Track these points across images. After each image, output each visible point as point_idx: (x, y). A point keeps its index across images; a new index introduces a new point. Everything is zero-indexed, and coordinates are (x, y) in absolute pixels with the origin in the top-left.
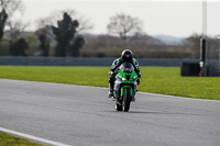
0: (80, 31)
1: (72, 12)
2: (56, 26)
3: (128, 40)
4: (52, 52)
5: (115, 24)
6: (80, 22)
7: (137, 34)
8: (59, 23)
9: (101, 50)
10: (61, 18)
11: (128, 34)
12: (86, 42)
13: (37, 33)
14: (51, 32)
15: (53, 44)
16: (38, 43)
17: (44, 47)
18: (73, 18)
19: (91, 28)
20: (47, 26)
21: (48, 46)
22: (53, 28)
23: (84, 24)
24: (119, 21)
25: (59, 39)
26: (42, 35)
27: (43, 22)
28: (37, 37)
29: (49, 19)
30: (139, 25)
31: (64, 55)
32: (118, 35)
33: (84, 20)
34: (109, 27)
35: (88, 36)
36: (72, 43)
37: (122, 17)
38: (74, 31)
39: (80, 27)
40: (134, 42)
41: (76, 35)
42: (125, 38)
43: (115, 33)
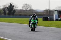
0: (14, 8)
1: (12, 3)
3: (28, 11)
4: (7, 14)
5: (24, 6)
6: (15, 6)
7: (30, 9)
8: (9, 6)
9: (20, 14)
10: (9, 5)
11: (28, 9)
12: (16, 11)
13: (3, 9)
14: (7, 9)
15: (7, 12)
16: (3, 12)
18: (13, 5)
19: (18, 7)
20: (6, 7)
21: (6, 13)
22: (7, 8)
24: (25, 6)
25: (9, 11)
26: (4, 9)
27: (4, 6)
28: (3, 10)
29: (6, 5)
30: (31, 7)
31: (10, 15)
32: (25, 10)
33: (16, 5)
34: (23, 7)
35: (17, 10)
36: (12, 12)
37: (26, 4)
39: (15, 7)
40: (29, 11)
41: (13, 9)
42: (27, 10)
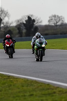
0: (36, 24)
1: (32, 15)
2: (25, 22)
3: (58, 27)
4: (24, 35)
5: (52, 19)
7: (62, 23)
8: (26, 21)
9: (46, 32)
10: (27, 19)
11: (58, 24)
12: (39, 29)
13: (16, 26)
14: (23, 26)
15: (24, 31)
16: (17, 31)
17: (20, 33)
18: (33, 18)
19: (41, 22)
20: (21, 23)
21: (22, 32)
23: (38, 21)
24: (53, 18)
26: (19, 27)
27: (19, 21)
28: (16, 29)
29: (21, 20)
30: (63, 19)
31: (30, 36)
32: (54, 25)
33: (37, 19)
34: (49, 21)
35: (40, 26)
36: (33, 30)
37: (55, 16)
38: (34, 24)
39: (36, 22)
40: (61, 27)
41: (34, 26)
42: (57, 26)
43: (52, 24)
